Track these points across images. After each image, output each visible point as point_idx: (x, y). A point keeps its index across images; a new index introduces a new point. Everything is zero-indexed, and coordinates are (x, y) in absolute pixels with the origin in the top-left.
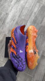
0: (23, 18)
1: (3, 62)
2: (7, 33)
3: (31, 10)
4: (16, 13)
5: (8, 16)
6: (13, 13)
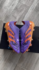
2: (3, 19)
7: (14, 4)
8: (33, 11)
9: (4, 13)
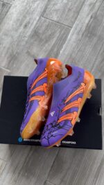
0: (55, 18)
2: (3, 63)
6: (24, 2)
7: (29, 23)
8: (81, 36)
9: (4, 47)
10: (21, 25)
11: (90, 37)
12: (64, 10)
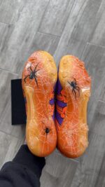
1: (10, 134)
2: (13, 70)
3: (65, 11)
4: (31, 21)
5: (12, 32)
6: (24, 22)
9: (13, 58)
10: (23, 40)
11: (74, 43)
12: (54, 25)
